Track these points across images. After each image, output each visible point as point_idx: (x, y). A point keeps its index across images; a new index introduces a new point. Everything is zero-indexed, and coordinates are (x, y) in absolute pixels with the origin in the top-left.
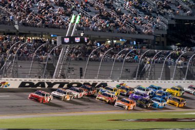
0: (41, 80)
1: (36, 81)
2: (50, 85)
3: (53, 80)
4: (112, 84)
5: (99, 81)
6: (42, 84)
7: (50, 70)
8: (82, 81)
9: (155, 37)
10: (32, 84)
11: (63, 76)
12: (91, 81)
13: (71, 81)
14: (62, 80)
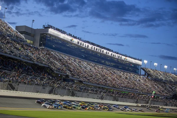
0: (146, 105)
1: (145, 105)
2: (148, 106)
3: (148, 105)
4: (160, 107)
5: (158, 106)
6: (146, 106)
7: (148, 103)
8: (154, 106)
9: (170, 97)
10: (144, 106)
11: (150, 104)
12: (156, 106)
13: (152, 105)
14: (150, 105)
